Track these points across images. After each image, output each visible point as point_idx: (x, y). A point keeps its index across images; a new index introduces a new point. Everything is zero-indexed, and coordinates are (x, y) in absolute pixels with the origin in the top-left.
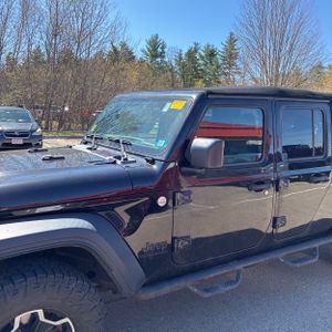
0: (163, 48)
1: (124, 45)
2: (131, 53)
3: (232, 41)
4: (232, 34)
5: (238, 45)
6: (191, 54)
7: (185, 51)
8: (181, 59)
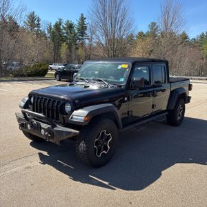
0: (38, 21)
1: (10, 18)
2: (16, 23)
3: (83, 19)
4: (82, 15)
5: (86, 21)
6: (57, 26)
7: (53, 24)
8: (51, 29)
